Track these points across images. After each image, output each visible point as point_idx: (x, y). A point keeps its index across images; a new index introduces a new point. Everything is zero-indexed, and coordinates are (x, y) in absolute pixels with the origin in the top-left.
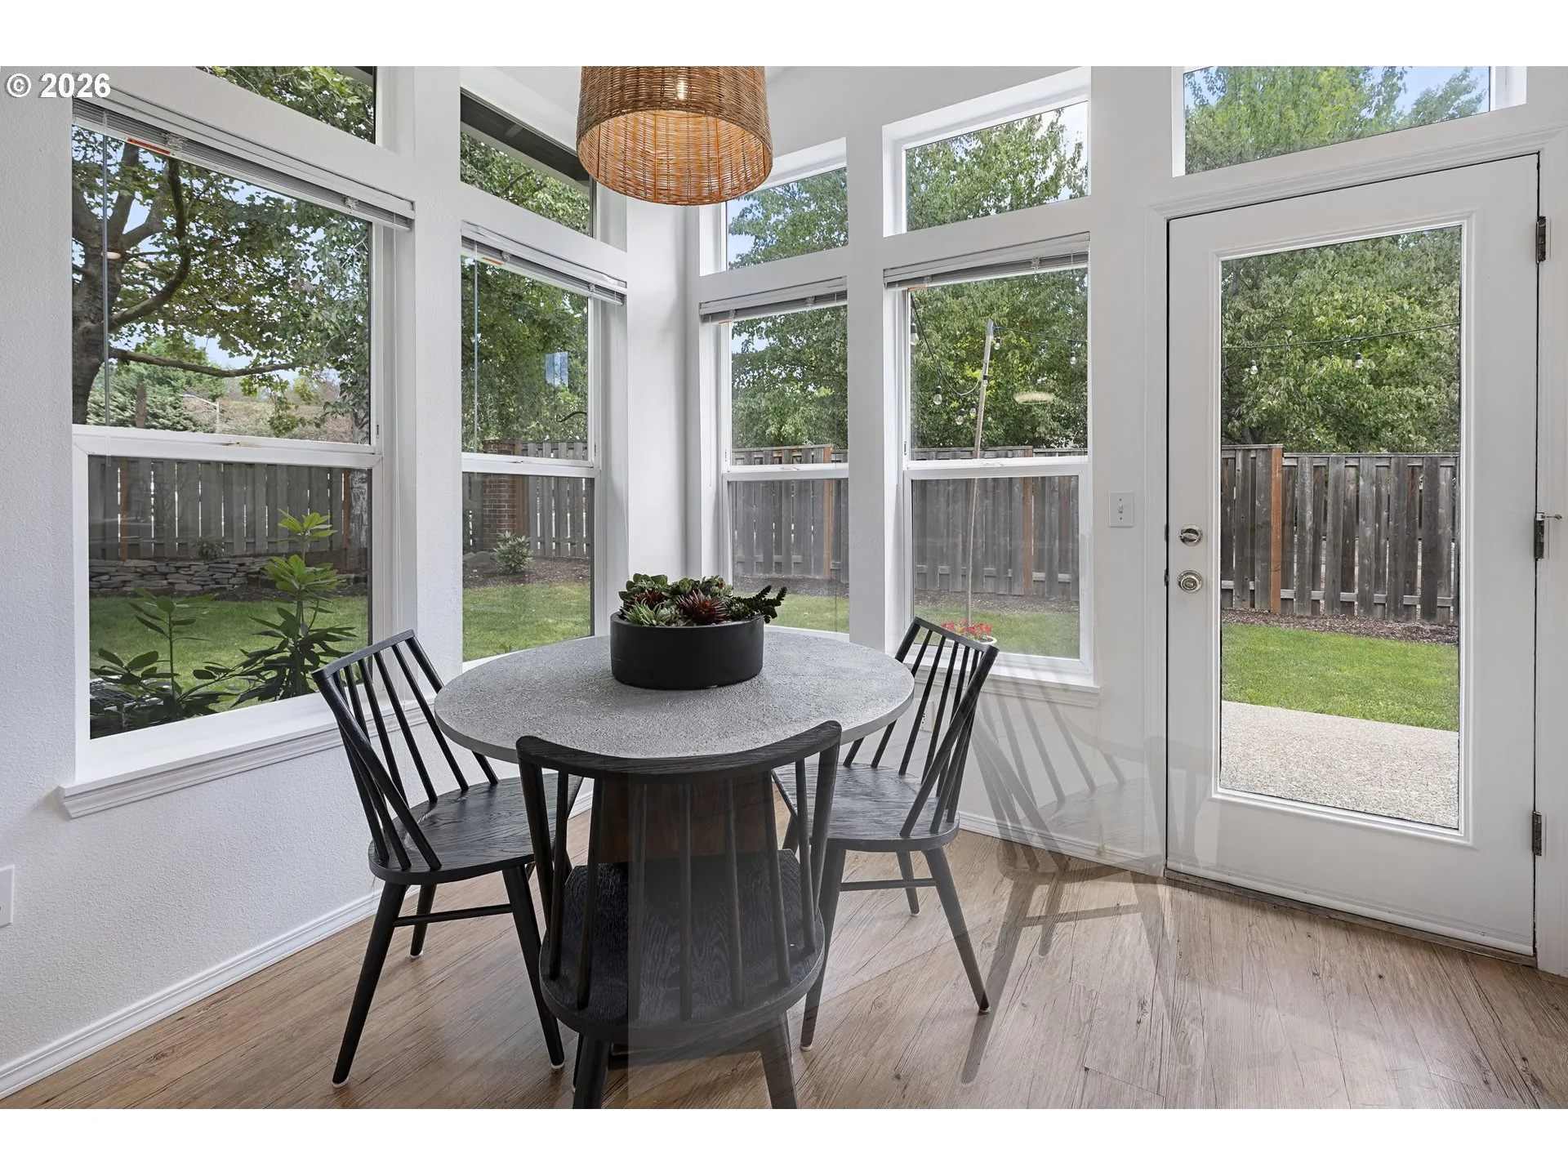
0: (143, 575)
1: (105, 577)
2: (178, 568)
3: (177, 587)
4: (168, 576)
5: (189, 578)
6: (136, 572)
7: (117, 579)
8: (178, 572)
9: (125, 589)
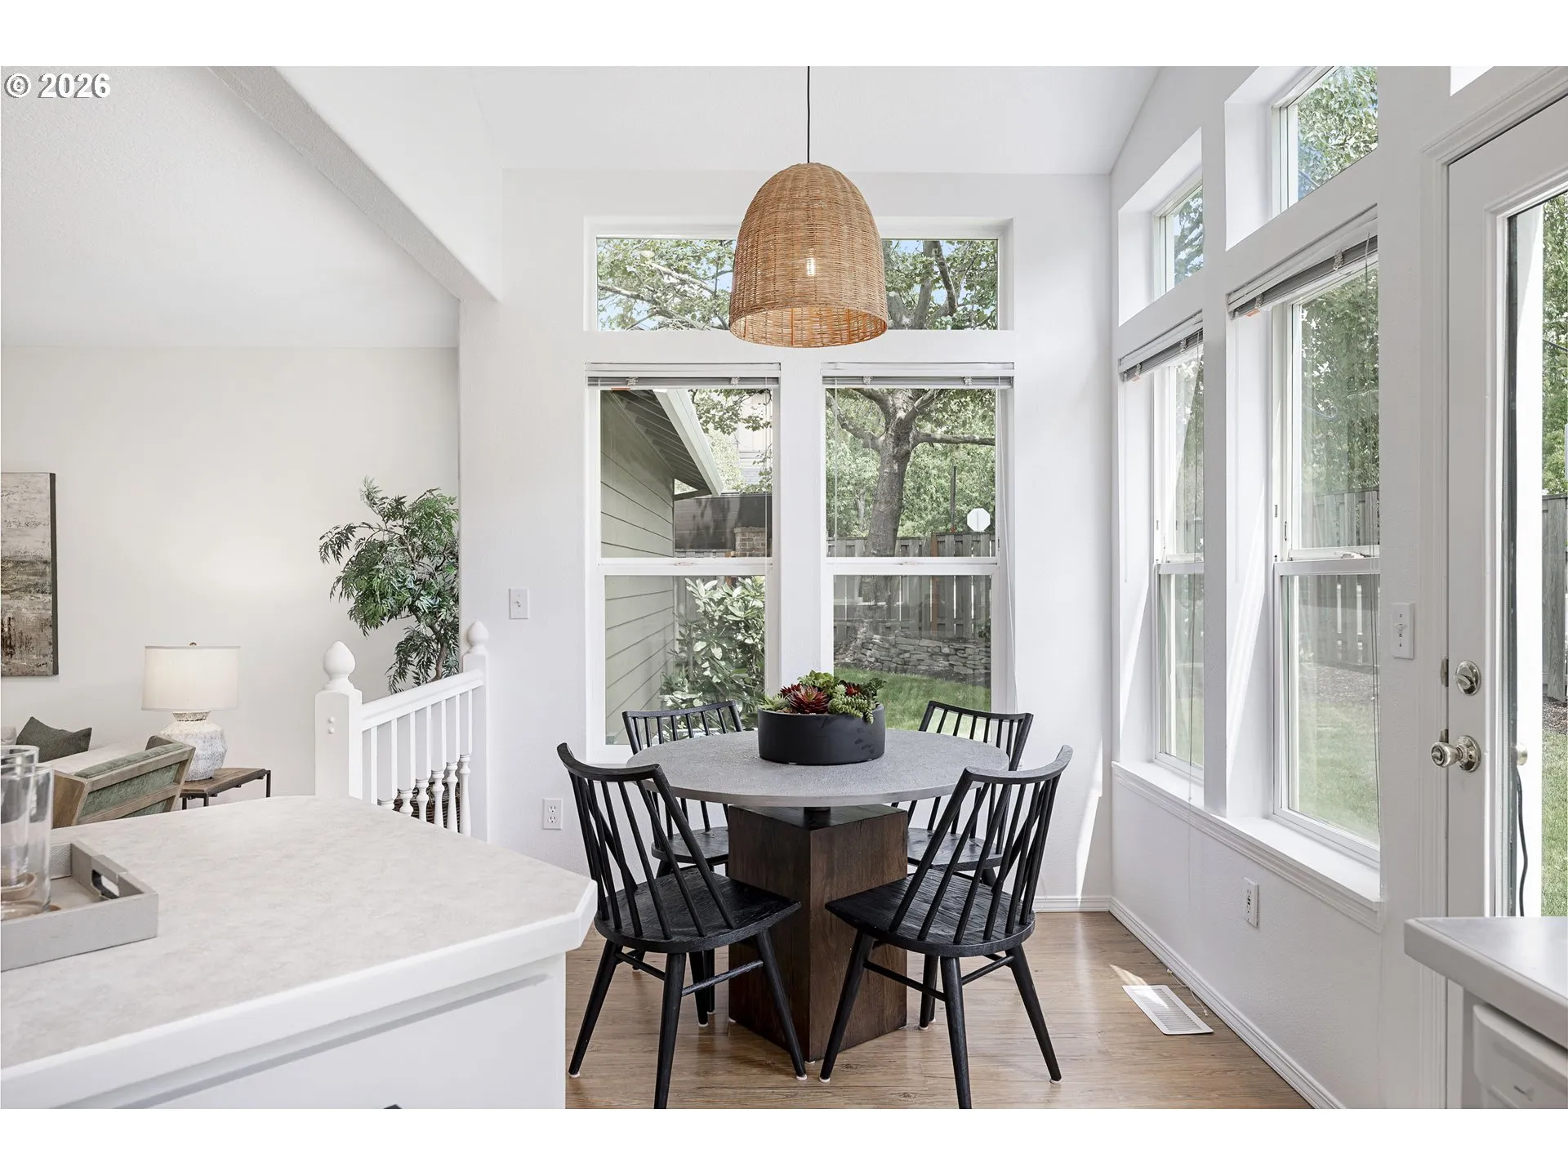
0: (933, 654)
1: (907, 655)
2: (957, 650)
3: (955, 669)
4: (950, 658)
5: (964, 660)
6: (928, 652)
7: (915, 657)
8: (956, 654)
9: (919, 667)
